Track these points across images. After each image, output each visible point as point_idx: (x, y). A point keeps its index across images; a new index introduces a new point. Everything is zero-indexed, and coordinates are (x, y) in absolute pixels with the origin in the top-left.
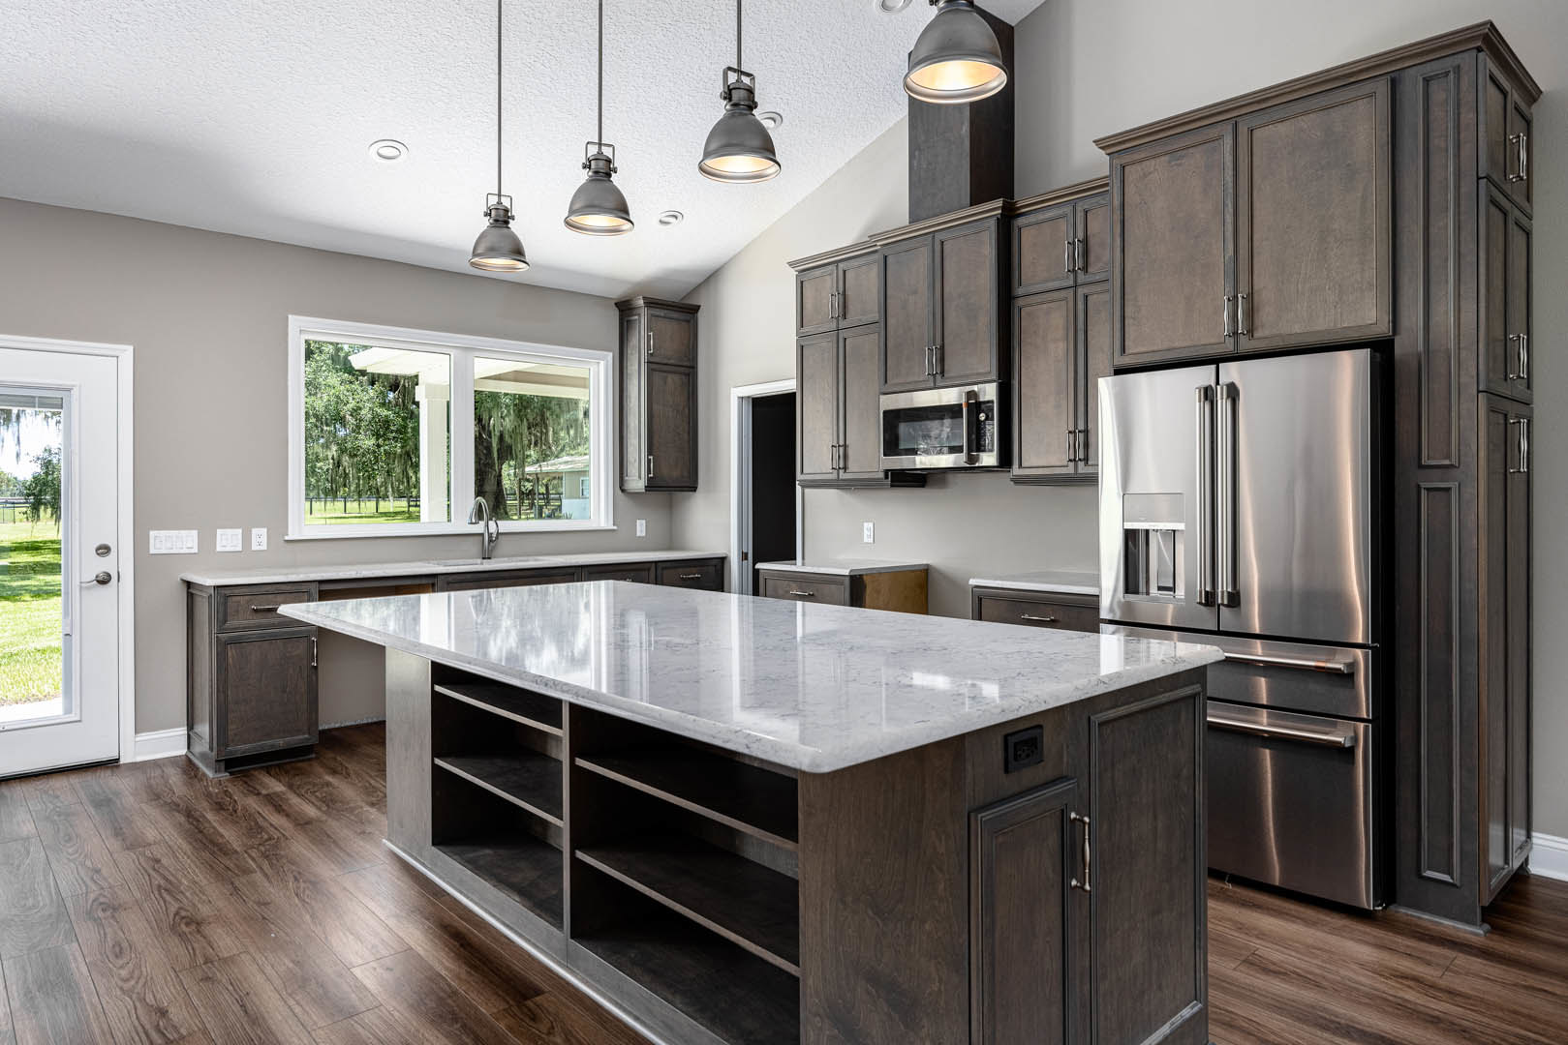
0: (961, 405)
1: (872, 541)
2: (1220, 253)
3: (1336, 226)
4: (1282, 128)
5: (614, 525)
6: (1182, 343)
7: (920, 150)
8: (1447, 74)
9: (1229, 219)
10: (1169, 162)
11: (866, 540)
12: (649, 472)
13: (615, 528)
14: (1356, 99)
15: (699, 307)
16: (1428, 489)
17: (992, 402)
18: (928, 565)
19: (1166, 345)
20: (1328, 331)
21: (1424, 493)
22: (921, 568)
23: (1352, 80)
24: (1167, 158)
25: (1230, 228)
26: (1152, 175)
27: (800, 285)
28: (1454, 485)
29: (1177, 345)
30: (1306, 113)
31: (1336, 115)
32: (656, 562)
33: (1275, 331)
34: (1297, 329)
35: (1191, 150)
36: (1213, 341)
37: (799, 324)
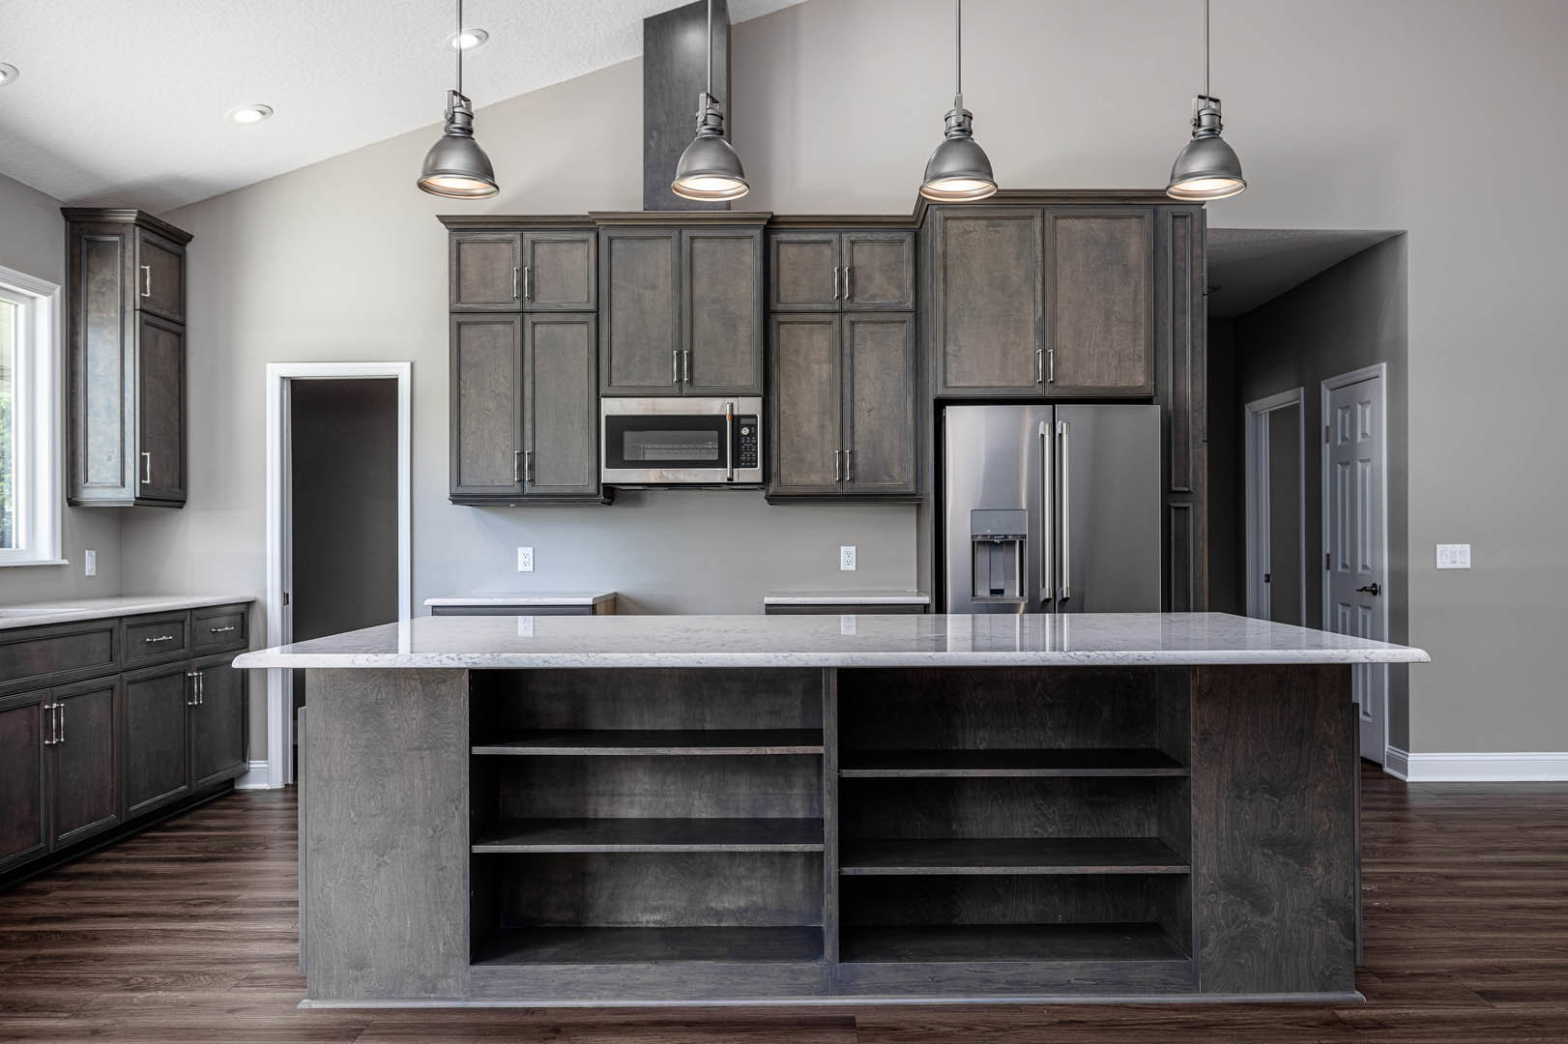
0: (725, 416)
1: (531, 569)
2: (1031, 314)
3: (1116, 308)
4: (1079, 224)
5: (63, 558)
6: (997, 384)
7: (660, 132)
8: (1186, 217)
9: (1039, 286)
10: (988, 227)
11: (521, 568)
12: (143, 476)
13: (65, 562)
14: (1130, 217)
15: (192, 236)
16: (1175, 508)
17: (755, 417)
18: (615, 594)
19: (985, 383)
20: (1111, 389)
21: (1173, 510)
22: (609, 598)
23: (1127, 202)
24: (984, 223)
25: (1039, 293)
26: (971, 235)
27: (454, 249)
28: (1190, 505)
29: (994, 384)
30: (1095, 217)
31: (1118, 224)
32: (191, 610)
33: (1073, 383)
34: (1089, 383)
35: (1006, 222)
36: (1024, 384)
37: (454, 297)
